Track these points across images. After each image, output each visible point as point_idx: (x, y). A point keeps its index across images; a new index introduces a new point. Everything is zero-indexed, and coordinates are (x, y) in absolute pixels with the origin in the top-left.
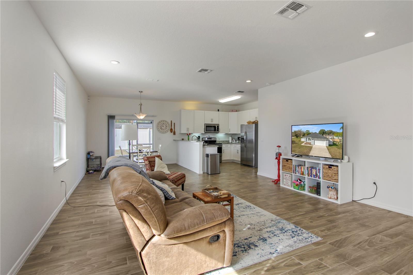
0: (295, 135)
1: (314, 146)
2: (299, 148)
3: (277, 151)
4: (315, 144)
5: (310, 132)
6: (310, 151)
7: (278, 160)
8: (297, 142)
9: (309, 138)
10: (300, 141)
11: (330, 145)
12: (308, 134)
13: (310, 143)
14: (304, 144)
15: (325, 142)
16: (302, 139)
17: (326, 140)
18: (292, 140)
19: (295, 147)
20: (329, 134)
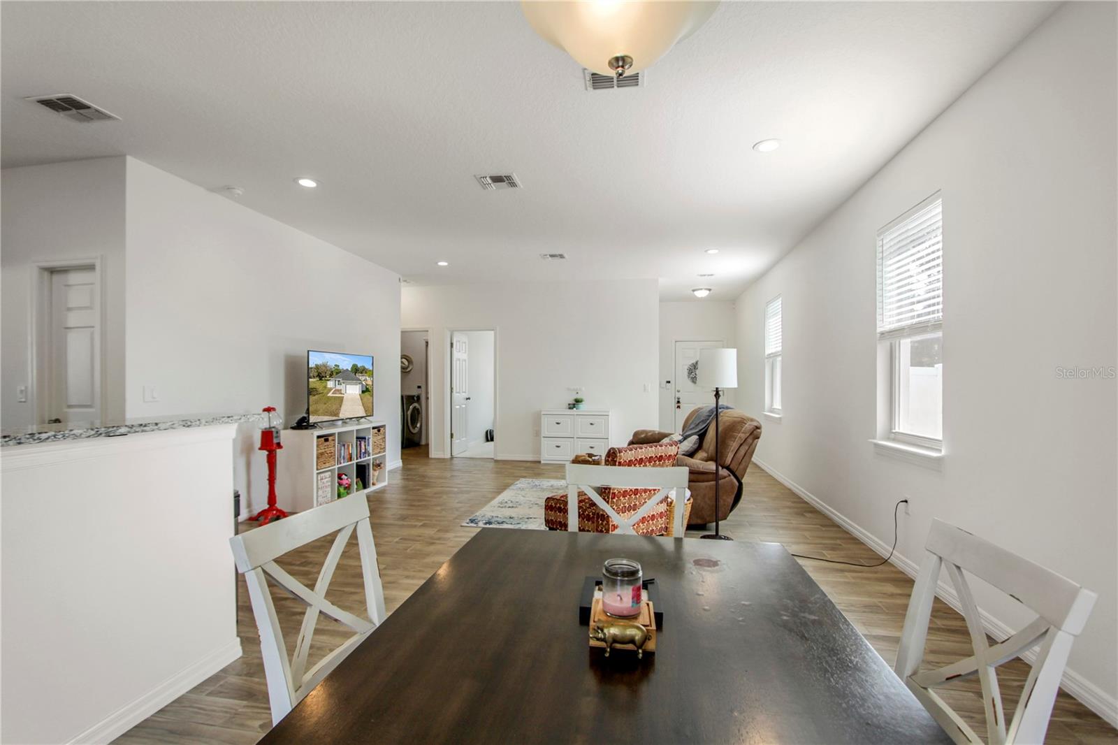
0: (317, 374)
1: (345, 396)
2: (325, 404)
3: (265, 425)
4: (347, 392)
5: (341, 367)
6: (341, 406)
7: (268, 451)
8: (320, 389)
9: (339, 381)
10: (325, 387)
11: (363, 392)
12: (336, 373)
13: (341, 390)
14: (333, 393)
15: (358, 386)
16: (329, 382)
17: (360, 383)
18: (308, 387)
19: (316, 402)
20: (362, 373)
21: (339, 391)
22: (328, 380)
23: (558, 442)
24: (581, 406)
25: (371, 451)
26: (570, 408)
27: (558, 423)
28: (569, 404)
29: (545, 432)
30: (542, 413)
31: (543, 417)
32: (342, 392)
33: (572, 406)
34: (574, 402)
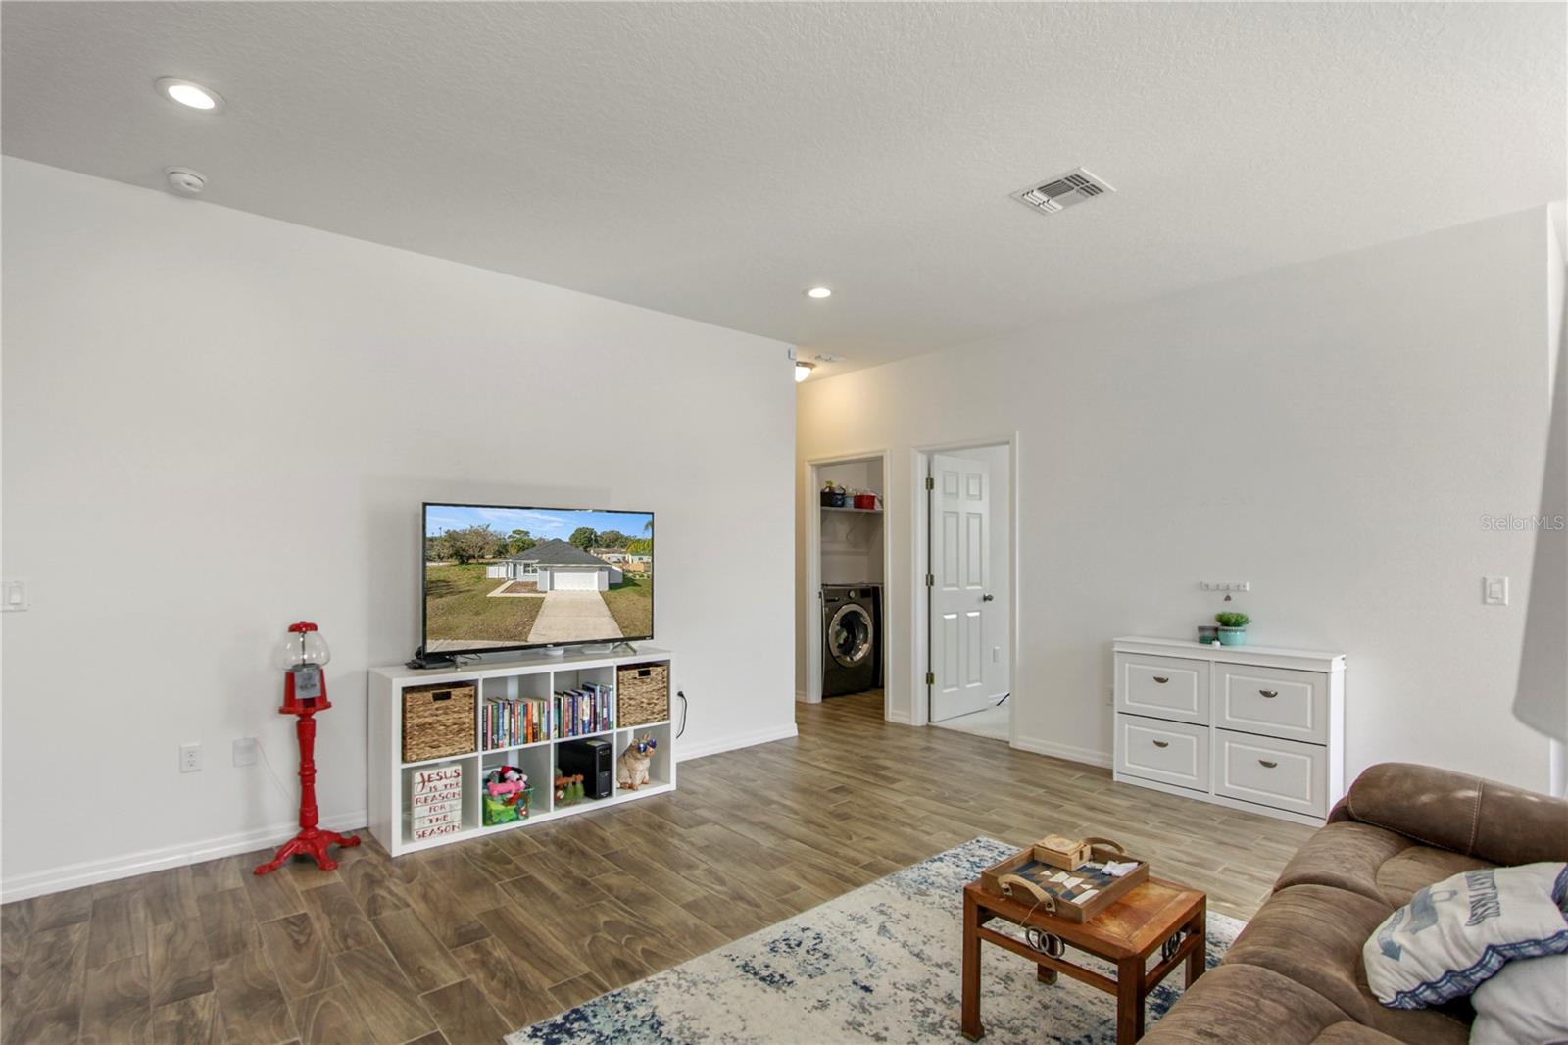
0: (448, 551)
1: (549, 597)
2: (477, 613)
4: (555, 588)
5: (534, 537)
6: (533, 618)
7: (296, 715)
8: (463, 583)
9: (526, 565)
10: (480, 578)
11: (612, 587)
12: (521, 548)
13: (534, 584)
14: (503, 592)
15: (596, 575)
16: (490, 568)
17: (601, 569)
18: (424, 578)
19: (450, 610)
20: (607, 546)
21: (532, 587)
22: (489, 564)
23: (1163, 732)
24: (1238, 636)
25: (613, 718)
26: (1204, 640)
27: (1161, 680)
28: (1201, 629)
29: (1124, 700)
30: (1116, 649)
31: (1116, 656)
32: (539, 588)
33: (1208, 634)
34: (1218, 624)
